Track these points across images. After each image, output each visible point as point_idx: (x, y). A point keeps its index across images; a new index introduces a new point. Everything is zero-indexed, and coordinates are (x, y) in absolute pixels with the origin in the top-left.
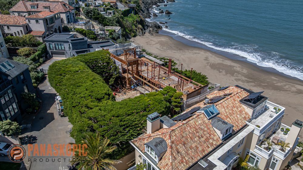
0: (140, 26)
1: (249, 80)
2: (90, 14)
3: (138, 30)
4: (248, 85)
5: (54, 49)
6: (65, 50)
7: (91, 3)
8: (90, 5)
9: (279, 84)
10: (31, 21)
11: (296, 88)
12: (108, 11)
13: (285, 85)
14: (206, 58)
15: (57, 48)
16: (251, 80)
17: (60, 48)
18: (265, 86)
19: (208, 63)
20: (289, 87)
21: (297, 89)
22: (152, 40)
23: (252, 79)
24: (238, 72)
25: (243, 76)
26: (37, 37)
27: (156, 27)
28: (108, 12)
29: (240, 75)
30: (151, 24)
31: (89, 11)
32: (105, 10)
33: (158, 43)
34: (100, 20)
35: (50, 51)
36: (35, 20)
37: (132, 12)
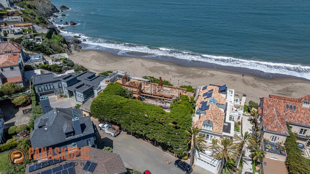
0: (65, 45)
1: (181, 75)
2: (31, 46)
3: (66, 50)
4: (183, 78)
5: (43, 90)
6: (54, 89)
7: (8, 31)
8: (7, 33)
9: (199, 73)
10: (5, 69)
11: (208, 73)
12: (35, 37)
13: (203, 73)
14: (141, 64)
15: (46, 89)
16: (182, 75)
17: (49, 88)
18: (192, 76)
19: (146, 68)
20: (205, 73)
21: (210, 74)
22: (85, 57)
23: (181, 73)
24: (170, 70)
25: (175, 72)
26: (17, 83)
27: (76, 42)
28: (36, 39)
29: (173, 73)
30: (71, 40)
31: (29, 44)
32: (32, 36)
33: (92, 59)
34: (43, 50)
35: (39, 93)
36: (9, 68)
37: (52, 32)
